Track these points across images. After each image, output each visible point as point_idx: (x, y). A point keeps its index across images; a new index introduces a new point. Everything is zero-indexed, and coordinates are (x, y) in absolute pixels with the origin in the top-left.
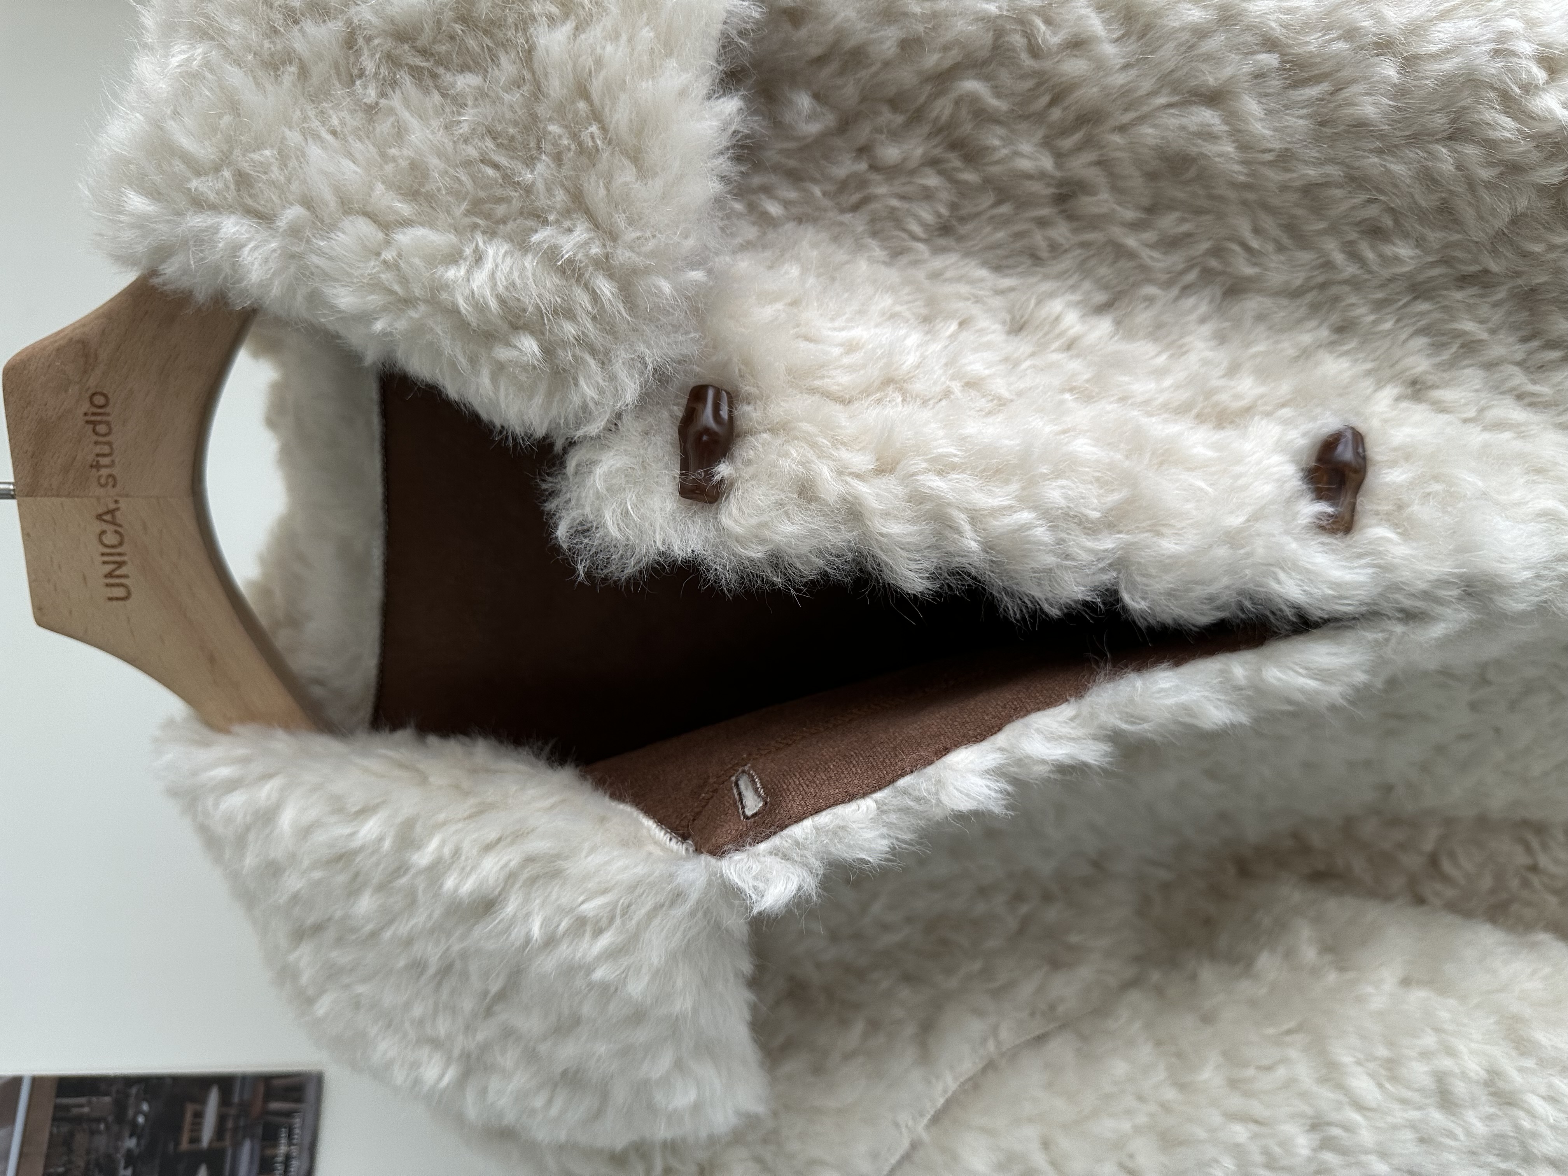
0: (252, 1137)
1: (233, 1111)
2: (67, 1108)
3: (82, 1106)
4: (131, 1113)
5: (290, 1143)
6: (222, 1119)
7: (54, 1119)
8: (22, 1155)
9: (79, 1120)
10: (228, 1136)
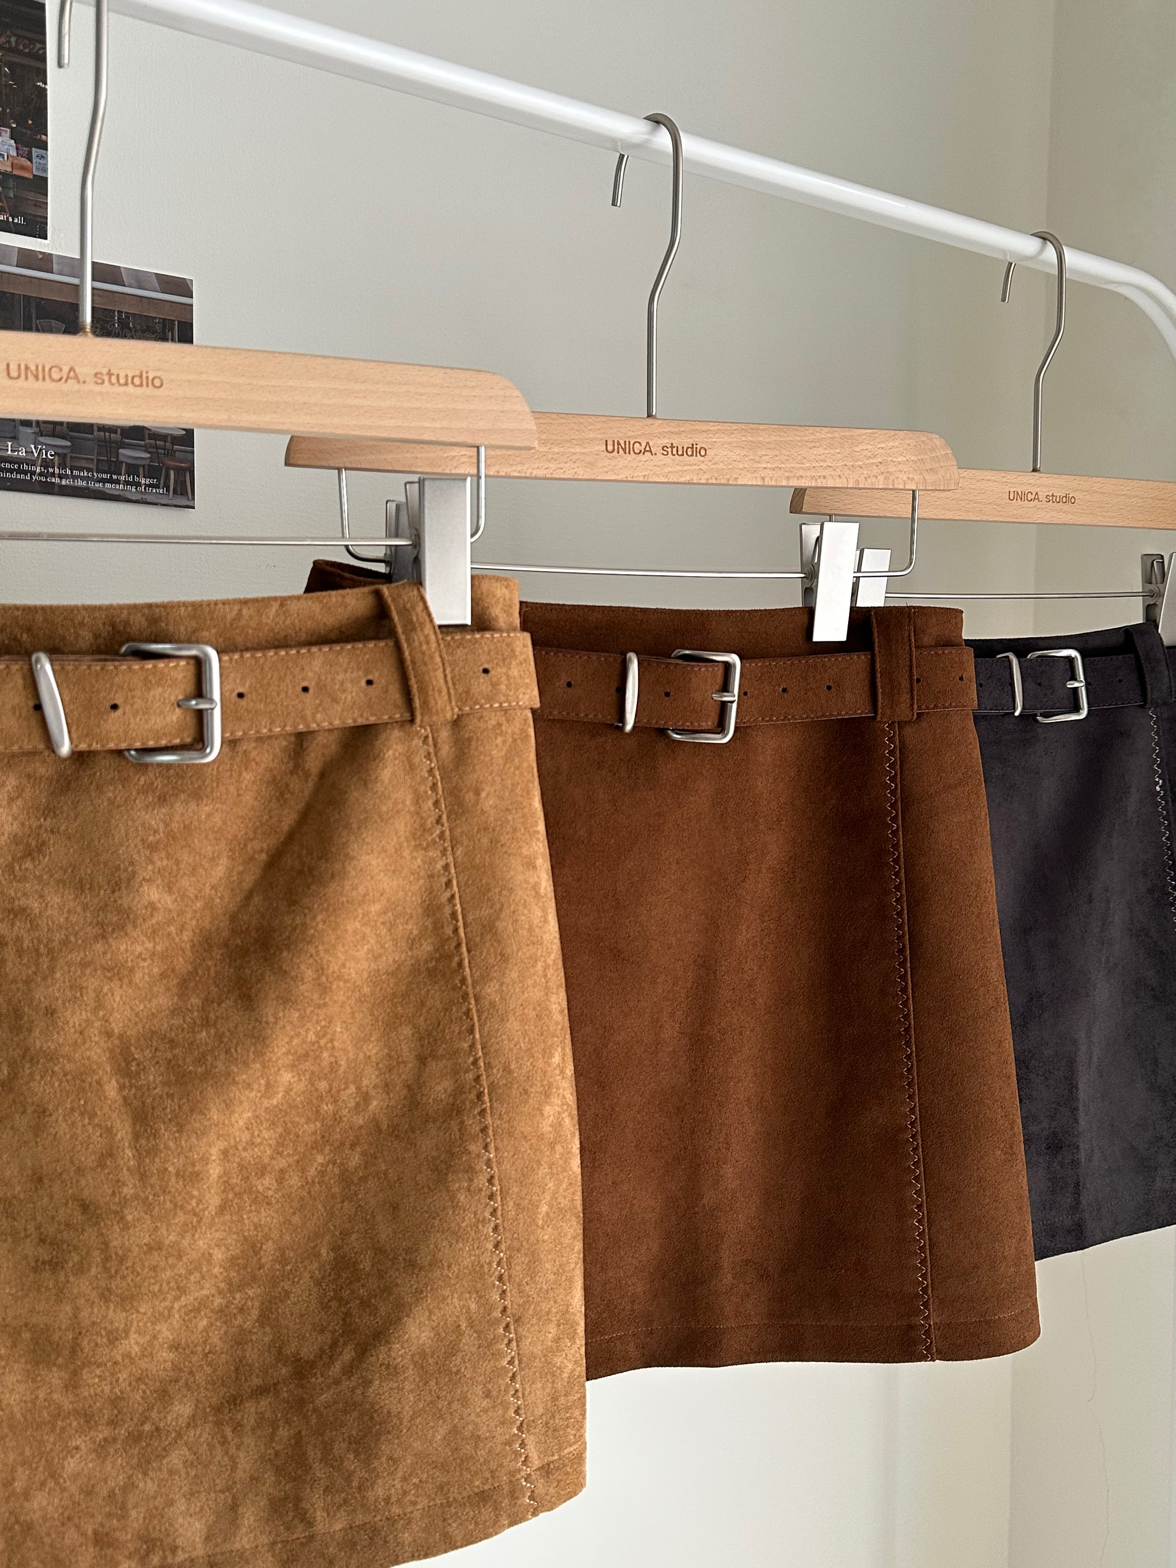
0: (152, 460)
2: (172, 330)
5: (146, 486)
8: (141, 298)
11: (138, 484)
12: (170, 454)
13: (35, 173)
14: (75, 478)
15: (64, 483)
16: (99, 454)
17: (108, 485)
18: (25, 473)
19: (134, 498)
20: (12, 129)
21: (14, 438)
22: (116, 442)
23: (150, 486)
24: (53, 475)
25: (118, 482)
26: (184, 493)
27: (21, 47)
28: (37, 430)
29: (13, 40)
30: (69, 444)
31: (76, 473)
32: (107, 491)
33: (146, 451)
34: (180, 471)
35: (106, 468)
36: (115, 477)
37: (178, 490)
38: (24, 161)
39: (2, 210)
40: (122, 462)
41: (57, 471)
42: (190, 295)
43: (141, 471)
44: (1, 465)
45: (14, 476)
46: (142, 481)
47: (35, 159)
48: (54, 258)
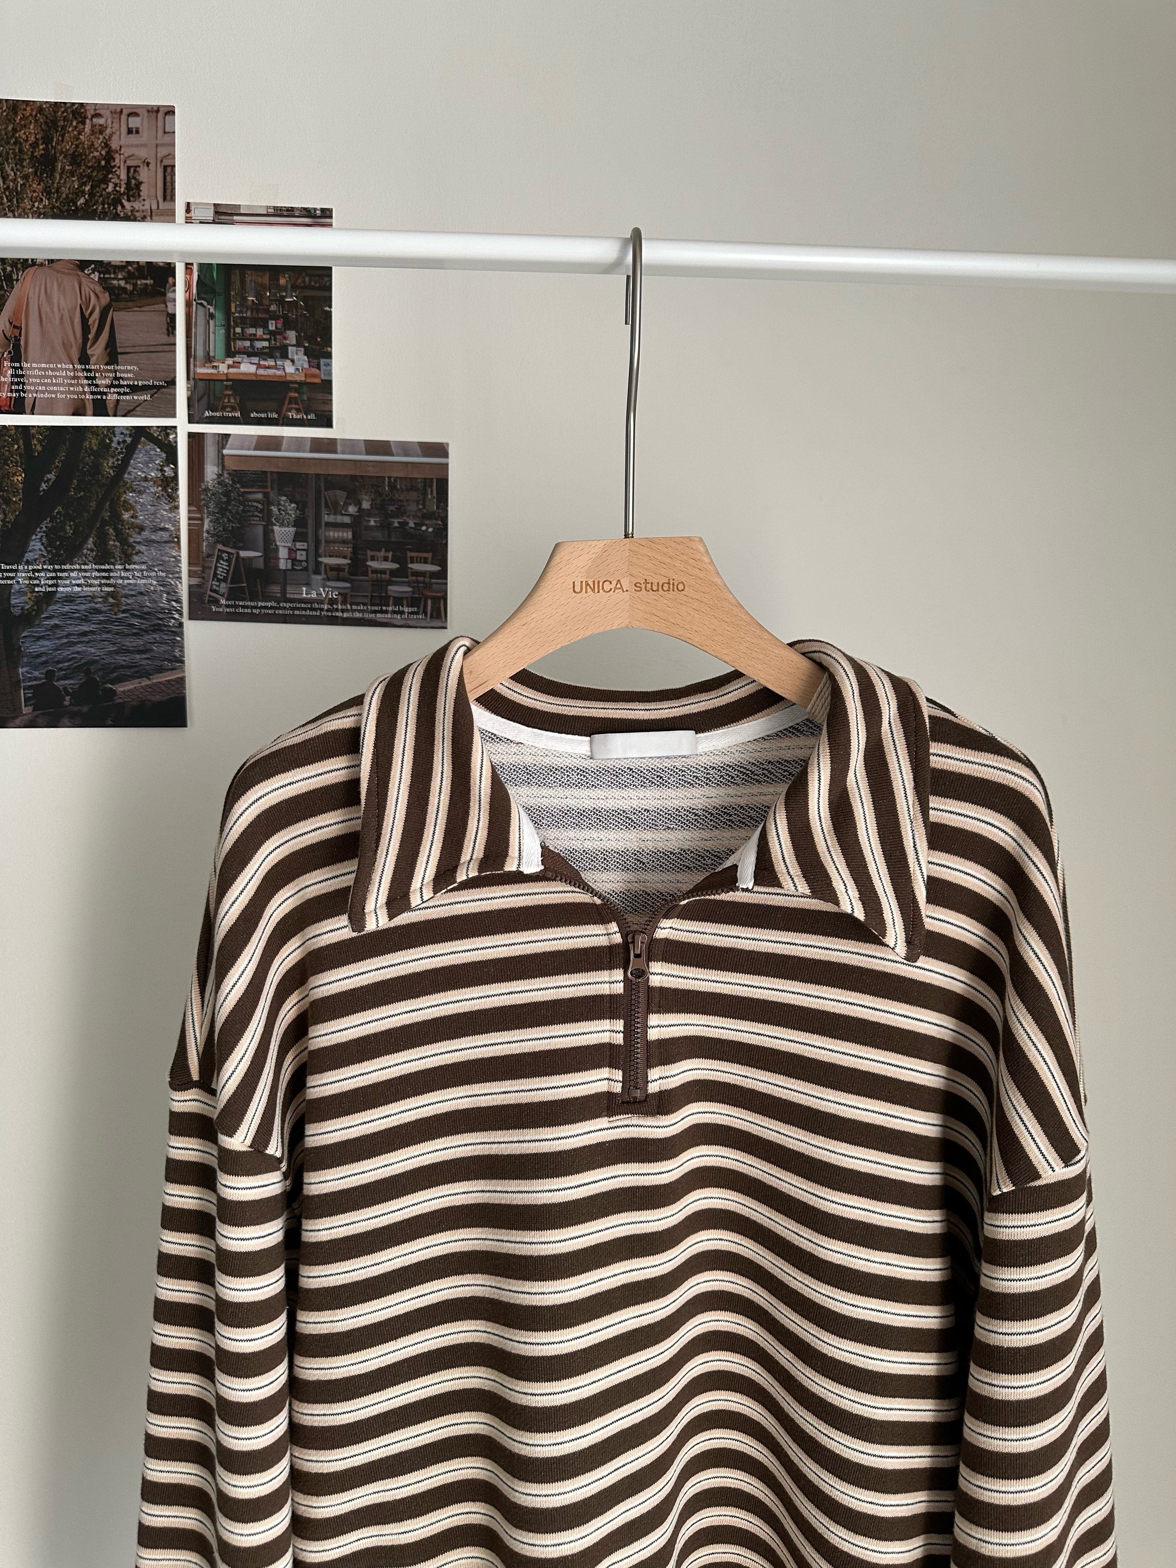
0: (413, 592)
1: (427, 580)
2: (431, 486)
3: (432, 495)
4: (427, 522)
5: (409, 613)
6: (423, 574)
7: (425, 479)
8: (407, 463)
9: (425, 493)
10: (414, 578)
11: (402, 613)
12: (428, 586)
13: (323, 377)
14: (353, 611)
15: (345, 615)
16: (373, 591)
17: (379, 615)
18: (316, 609)
19: (399, 624)
20: (305, 347)
21: (308, 584)
22: (386, 581)
23: (412, 613)
24: (337, 610)
25: (386, 612)
26: (439, 617)
27: (313, 283)
28: (325, 576)
29: (307, 279)
30: (348, 585)
31: (354, 607)
32: (378, 620)
33: (409, 586)
34: (436, 600)
35: (378, 602)
36: (384, 608)
37: (435, 615)
38: (315, 371)
39: (298, 411)
40: (390, 596)
41: (340, 607)
42: (446, 455)
43: (405, 602)
44: (299, 605)
45: (308, 613)
46: (406, 610)
47: (322, 367)
48: (338, 442)
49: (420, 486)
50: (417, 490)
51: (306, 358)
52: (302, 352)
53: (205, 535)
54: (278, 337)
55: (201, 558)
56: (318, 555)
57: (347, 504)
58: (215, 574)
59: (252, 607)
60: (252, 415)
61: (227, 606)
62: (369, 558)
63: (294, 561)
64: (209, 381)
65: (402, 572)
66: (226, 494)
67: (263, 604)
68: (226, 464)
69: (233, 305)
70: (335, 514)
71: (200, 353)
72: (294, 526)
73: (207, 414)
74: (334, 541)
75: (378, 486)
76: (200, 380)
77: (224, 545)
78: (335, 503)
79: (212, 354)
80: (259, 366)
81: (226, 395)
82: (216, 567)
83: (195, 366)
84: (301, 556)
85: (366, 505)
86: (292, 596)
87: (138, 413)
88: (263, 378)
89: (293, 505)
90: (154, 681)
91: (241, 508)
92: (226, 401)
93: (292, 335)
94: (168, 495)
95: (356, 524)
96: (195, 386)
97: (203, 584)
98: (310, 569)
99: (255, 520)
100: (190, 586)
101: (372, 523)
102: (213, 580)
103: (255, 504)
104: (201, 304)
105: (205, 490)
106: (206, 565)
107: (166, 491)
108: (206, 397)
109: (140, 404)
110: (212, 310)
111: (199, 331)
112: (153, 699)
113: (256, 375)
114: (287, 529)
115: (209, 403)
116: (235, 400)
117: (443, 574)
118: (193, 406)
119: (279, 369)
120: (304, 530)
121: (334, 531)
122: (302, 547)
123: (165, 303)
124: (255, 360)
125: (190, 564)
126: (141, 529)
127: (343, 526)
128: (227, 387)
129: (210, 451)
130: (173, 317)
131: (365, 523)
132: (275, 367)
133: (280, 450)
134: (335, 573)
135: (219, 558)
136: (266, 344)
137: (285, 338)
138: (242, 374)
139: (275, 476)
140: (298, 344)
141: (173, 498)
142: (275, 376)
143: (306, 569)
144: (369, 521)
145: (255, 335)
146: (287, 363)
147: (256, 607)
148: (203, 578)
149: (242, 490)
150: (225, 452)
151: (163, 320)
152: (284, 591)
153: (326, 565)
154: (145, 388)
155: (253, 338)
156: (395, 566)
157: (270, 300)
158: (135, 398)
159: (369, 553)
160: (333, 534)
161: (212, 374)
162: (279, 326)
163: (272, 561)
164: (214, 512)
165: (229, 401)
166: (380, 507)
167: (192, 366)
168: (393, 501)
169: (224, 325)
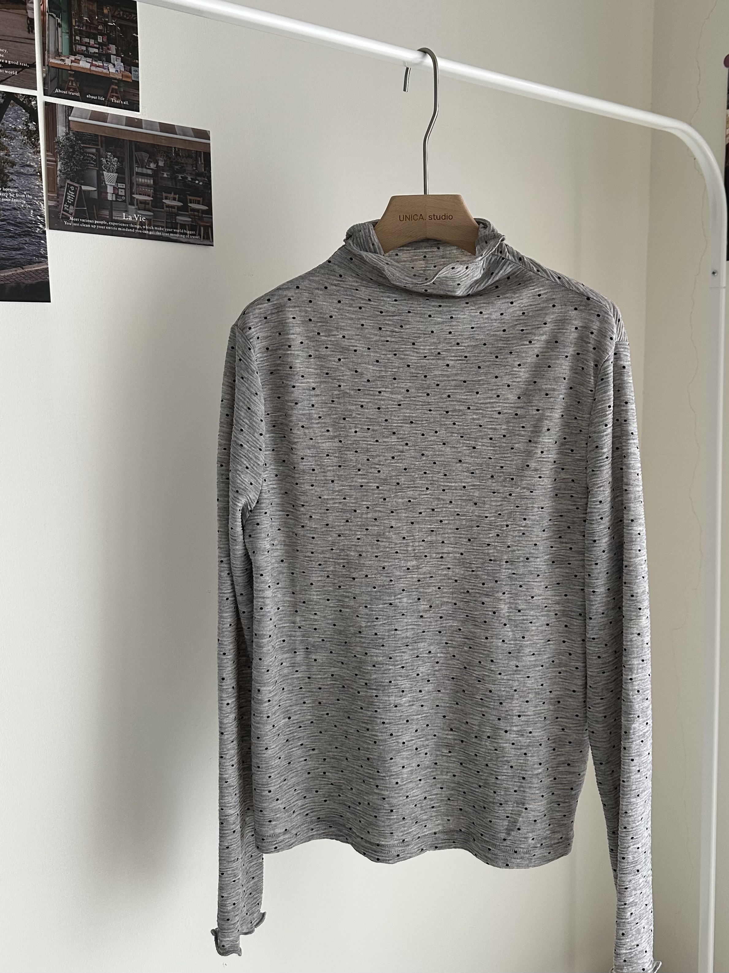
0: (192, 222)
1: (200, 214)
2: (200, 156)
3: (201, 161)
4: (199, 178)
5: (190, 235)
6: (198, 210)
7: (196, 151)
9: (197, 161)
10: (192, 213)
11: (186, 234)
12: (201, 219)
13: (133, 79)
14: (155, 231)
15: (150, 233)
16: (167, 219)
17: (171, 235)
18: (132, 228)
19: (184, 241)
20: (121, 57)
21: (126, 211)
22: (175, 213)
23: (192, 235)
24: (145, 229)
25: (176, 233)
26: (208, 238)
27: (125, 16)
28: (137, 207)
29: (121, 13)
30: (152, 214)
31: (156, 228)
32: (172, 238)
33: (189, 217)
34: (206, 227)
35: (170, 226)
36: (175, 230)
37: (205, 237)
38: (128, 73)
39: (118, 98)
40: (178, 223)
41: (147, 227)
42: (209, 139)
43: (187, 227)
44: (121, 225)
45: (127, 230)
46: (188, 232)
47: (133, 72)
48: (143, 121)
49: (194, 155)
50: (192, 158)
51: (122, 64)
52: (120, 60)
53: (58, 172)
54: (104, 47)
55: (56, 188)
56: (132, 193)
57: (149, 162)
58: (66, 200)
59: (91, 224)
60: (88, 96)
61: (75, 222)
62: (164, 197)
63: (117, 195)
64: (58, 69)
65: (185, 208)
66: (72, 146)
67: (98, 222)
68: (71, 126)
69: (74, 21)
70: (142, 167)
71: (52, 48)
72: (116, 173)
73: (57, 91)
74: (142, 185)
75: (168, 153)
76: (52, 67)
77: (71, 181)
78: (142, 161)
79: (60, 51)
80: (92, 65)
81: (70, 80)
82: (67, 195)
83: (48, 57)
84: (121, 192)
85: (161, 164)
86: (116, 218)
87: (9, 83)
88: (94, 73)
89: (115, 159)
90: (26, 270)
91: (82, 157)
92: (70, 84)
93: (113, 48)
94: (32, 143)
95: (155, 175)
96: (49, 70)
97: (58, 205)
98: (128, 203)
99: (91, 166)
100: (49, 207)
101: (165, 176)
102: (65, 203)
103: (91, 155)
104: (52, 16)
105: (57, 142)
106: (60, 193)
107: (30, 140)
108: (56, 79)
109: (10, 77)
110: (59, 21)
111: (51, 33)
112: (26, 282)
113: (90, 69)
114: (112, 174)
115: (58, 84)
116: (76, 84)
117: (210, 212)
118: (48, 84)
119: (105, 69)
120: (123, 176)
121: (142, 178)
122: (122, 187)
123: (26, 10)
124: (90, 60)
125: (48, 191)
126: (13, 164)
127: (147, 175)
128: (70, 74)
129: (60, 117)
130: (32, 20)
131: (161, 175)
132: (103, 67)
133: (106, 122)
134: (143, 206)
135: (68, 189)
136: (97, 51)
137: (109, 49)
138: (80, 67)
139: (103, 139)
140: (117, 55)
141: (36, 145)
142: (102, 72)
143: (124, 201)
144: (163, 174)
145: (89, 43)
146: (110, 66)
147: (94, 224)
148: (58, 202)
149: (82, 145)
150: (70, 118)
151: (24, 21)
152: (111, 215)
153: (137, 200)
154: (12, 66)
155: (88, 45)
156: (180, 204)
157: (98, 22)
158: (6, 72)
159: (164, 194)
160: (141, 180)
161: (60, 64)
162: (105, 40)
163: (103, 194)
164: (64, 158)
165: (72, 85)
166: (170, 166)
167: (46, 57)
168: (177, 163)
169: (68, 33)
